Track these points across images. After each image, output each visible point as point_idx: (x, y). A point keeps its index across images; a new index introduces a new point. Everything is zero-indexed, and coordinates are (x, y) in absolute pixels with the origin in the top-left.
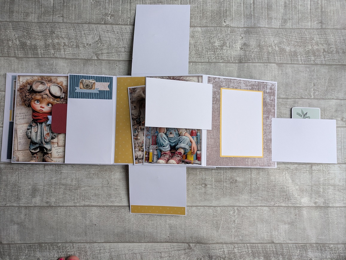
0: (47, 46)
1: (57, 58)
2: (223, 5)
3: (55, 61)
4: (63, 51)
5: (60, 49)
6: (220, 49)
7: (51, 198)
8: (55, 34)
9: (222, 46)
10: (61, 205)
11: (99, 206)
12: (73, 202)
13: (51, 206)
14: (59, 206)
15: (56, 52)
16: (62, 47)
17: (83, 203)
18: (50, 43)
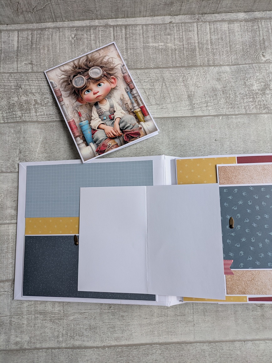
0: (11, 107)
1: (25, 122)
2: (258, 34)
3: (23, 127)
4: (34, 111)
5: (30, 110)
6: (261, 94)
7: (23, 336)
8: (22, 89)
9: (263, 91)
10: (38, 346)
11: (97, 347)
12: (56, 340)
13: (22, 350)
14: (36, 349)
15: (25, 114)
16: (32, 107)
17: (72, 343)
18: (15, 102)
